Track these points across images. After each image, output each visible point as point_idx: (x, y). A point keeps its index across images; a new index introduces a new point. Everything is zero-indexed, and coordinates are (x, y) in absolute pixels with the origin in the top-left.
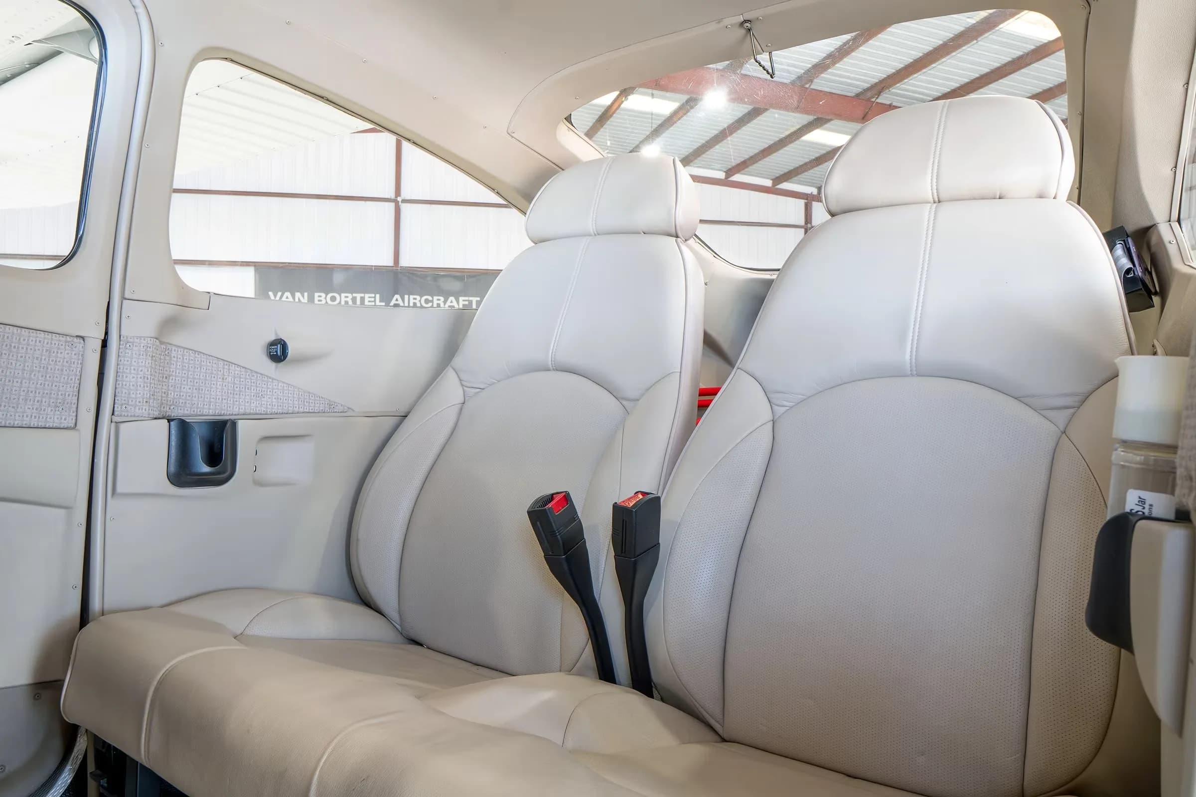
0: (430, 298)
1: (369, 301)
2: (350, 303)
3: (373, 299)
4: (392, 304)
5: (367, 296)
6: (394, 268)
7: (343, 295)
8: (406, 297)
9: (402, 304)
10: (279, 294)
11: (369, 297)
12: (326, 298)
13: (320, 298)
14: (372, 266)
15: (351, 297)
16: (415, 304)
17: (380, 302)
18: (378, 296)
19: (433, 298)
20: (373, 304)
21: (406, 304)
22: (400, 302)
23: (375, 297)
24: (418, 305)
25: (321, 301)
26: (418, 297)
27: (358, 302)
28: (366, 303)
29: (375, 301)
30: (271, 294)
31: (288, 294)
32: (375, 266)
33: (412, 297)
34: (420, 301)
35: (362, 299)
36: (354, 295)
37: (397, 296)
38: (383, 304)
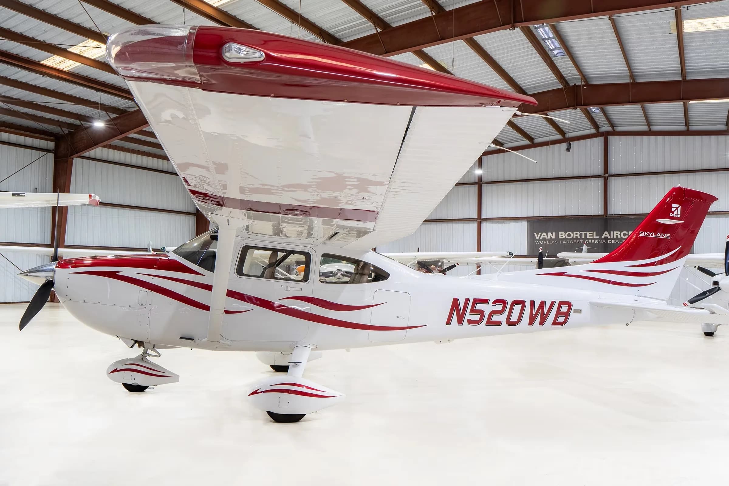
0: (627, 233)
1: (590, 236)
2: (579, 237)
3: (592, 235)
4: (603, 237)
5: (588, 233)
6: (604, 216)
7: (575, 233)
8: (612, 232)
9: (609, 237)
10: (540, 233)
11: (590, 234)
12: (565, 235)
13: (562, 235)
14: (591, 215)
15: (579, 234)
16: (617, 236)
17: (596, 236)
18: (595, 233)
19: (628, 233)
20: (592, 237)
21: (612, 237)
22: (608, 236)
23: (593, 234)
24: (619, 237)
25: (562, 236)
26: (619, 233)
27: (583, 237)
28: (588, 237)
29: (593, 236)
30: (535, 234)
31: (544, 233)
32: (593, 215)
33: (615, 232)
34: (620, 235)
35: (586, 235)
36: (581, 233)
37: (606, 232)
38: (598, 237)
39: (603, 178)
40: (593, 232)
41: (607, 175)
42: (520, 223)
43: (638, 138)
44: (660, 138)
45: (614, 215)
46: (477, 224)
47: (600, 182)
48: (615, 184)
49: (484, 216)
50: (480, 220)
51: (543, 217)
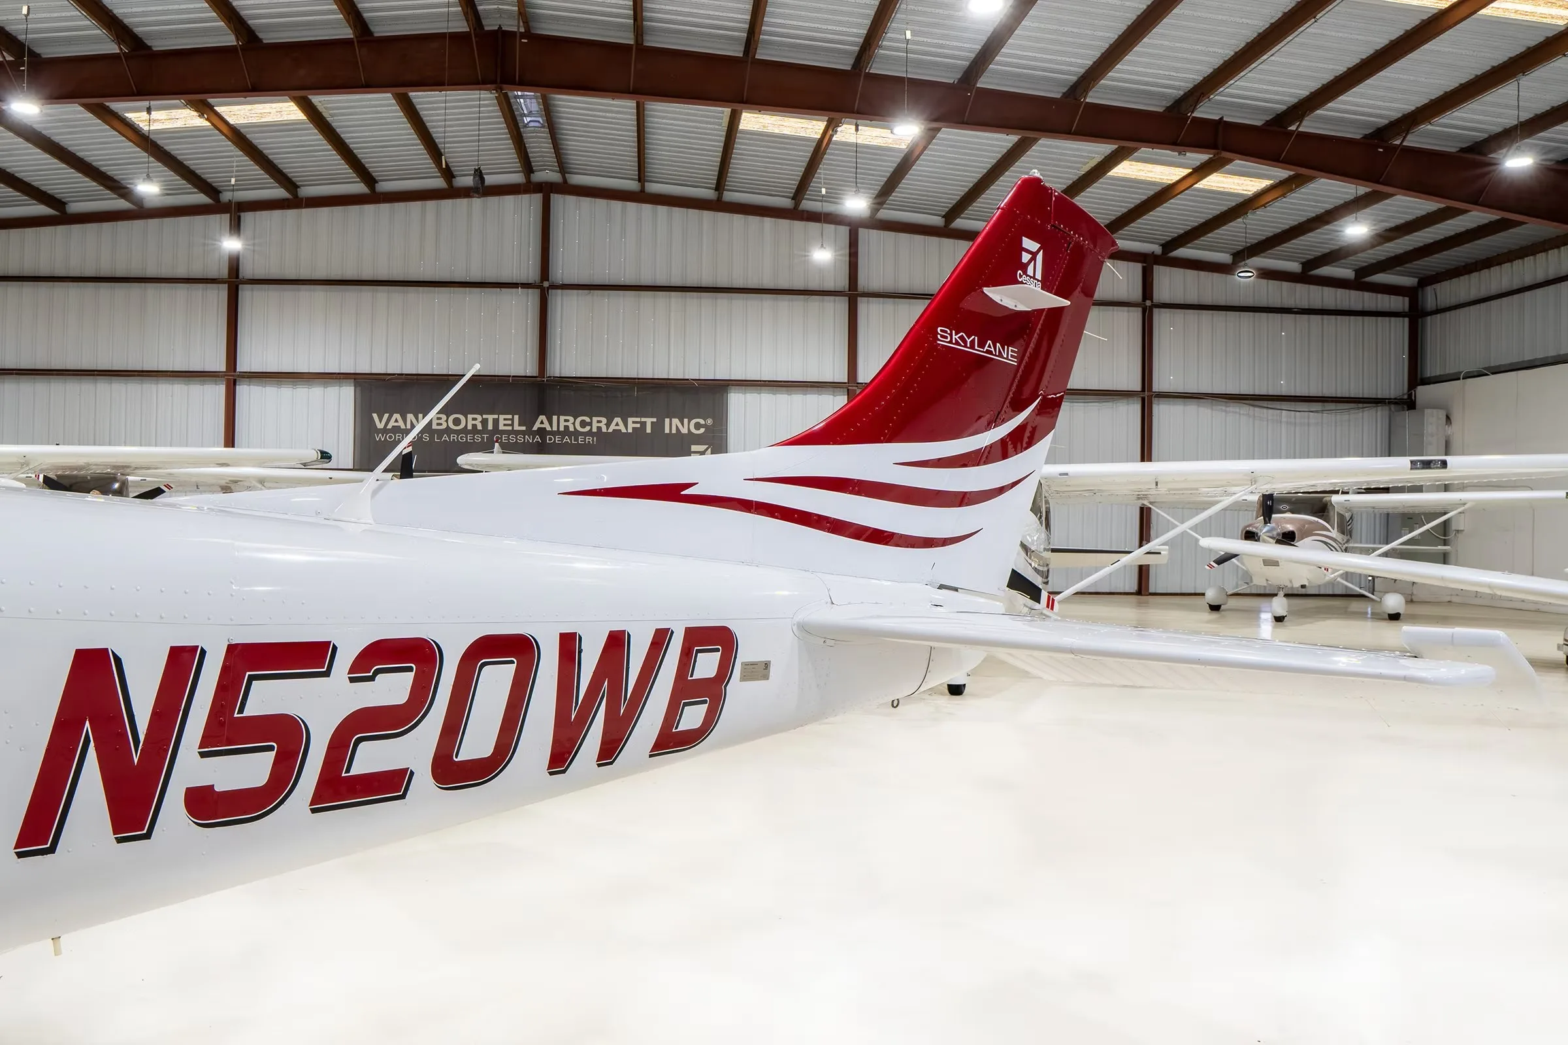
0: (588, 419)
1: (505, 425)
2: (480, 427)
3: (510, 422)
4: (535, 428)
5: (502, 417)
6: (539, 379)
7: (470, 417)
8: (555, 418)
9: (549, 429)
10: (386, 416)
11: (505, 419)
12: (447, 421)
13: (439, 421)
14: (510, 376)
15: (481, 420)
16: (566, 427)
17: (519, 426)
18: (516, 417)
19: (591, 420)
20: (510, 428)
21: (555, 428)
22: (547, 426)
23: (512, 420)
24: (571, 429)
25: (441, 424)
26: (571, 419)
27: (490, 427)
28: (501, 427)
29: (512, 425)
30: (375, 416)
31: (397, 416)
32: (513, 376)
33: (562, 418)
34: (574, 424)
35: (496, 422)
36: (484, 416)
37: (542, 418)
38: (524, 428)
39: (537, 291)
40: (513, 417)
41: (546, 284)
42: (337, 388)
43: (617, 205)
44: (662, 210)
45: (560, 377)
46: (224, 386)
47: (530, 299)
48: (565, 307)
49: (243, 366)
50: (233, 376)
51: (394, 374)
